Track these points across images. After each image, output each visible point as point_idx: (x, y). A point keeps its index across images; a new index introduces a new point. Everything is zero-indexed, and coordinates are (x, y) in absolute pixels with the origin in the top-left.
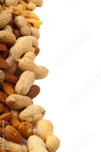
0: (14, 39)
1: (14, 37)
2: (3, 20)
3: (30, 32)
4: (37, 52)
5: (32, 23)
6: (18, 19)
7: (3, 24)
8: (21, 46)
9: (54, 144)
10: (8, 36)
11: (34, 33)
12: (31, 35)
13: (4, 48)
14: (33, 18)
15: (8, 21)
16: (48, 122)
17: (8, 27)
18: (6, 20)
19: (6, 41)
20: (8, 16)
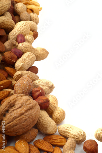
0: (12, 25)
1: (12, 23)
2: (2, 7)
3: (29, 17)
4: (35, 36)
5: (32, 9)
6: (18, 6)
7: (2, 11)
8: (19, 29)
9: (61, 115)
10: (7, 21)
11: (33, 18)
12: (30, 20)
13: (3, 33)
14: (34, 4)
15: (8, 8)
16: (52, 96)
17: (7, 14)
18: (5, 7)
19: (4, 27)
20: (7, 3)
